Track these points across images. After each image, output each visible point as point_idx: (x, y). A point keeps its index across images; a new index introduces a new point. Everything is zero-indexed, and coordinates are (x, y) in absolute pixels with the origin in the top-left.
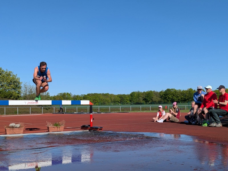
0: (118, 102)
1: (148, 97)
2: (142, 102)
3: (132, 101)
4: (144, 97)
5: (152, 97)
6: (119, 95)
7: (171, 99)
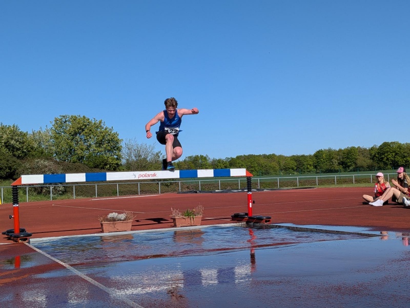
0: (293, 169)
1: (348, 158)
2: (336, 169)
3: (318, 167)
4: (341, 160)
5: (356, 159)
6: (294, 156)
7: (392, 161)
